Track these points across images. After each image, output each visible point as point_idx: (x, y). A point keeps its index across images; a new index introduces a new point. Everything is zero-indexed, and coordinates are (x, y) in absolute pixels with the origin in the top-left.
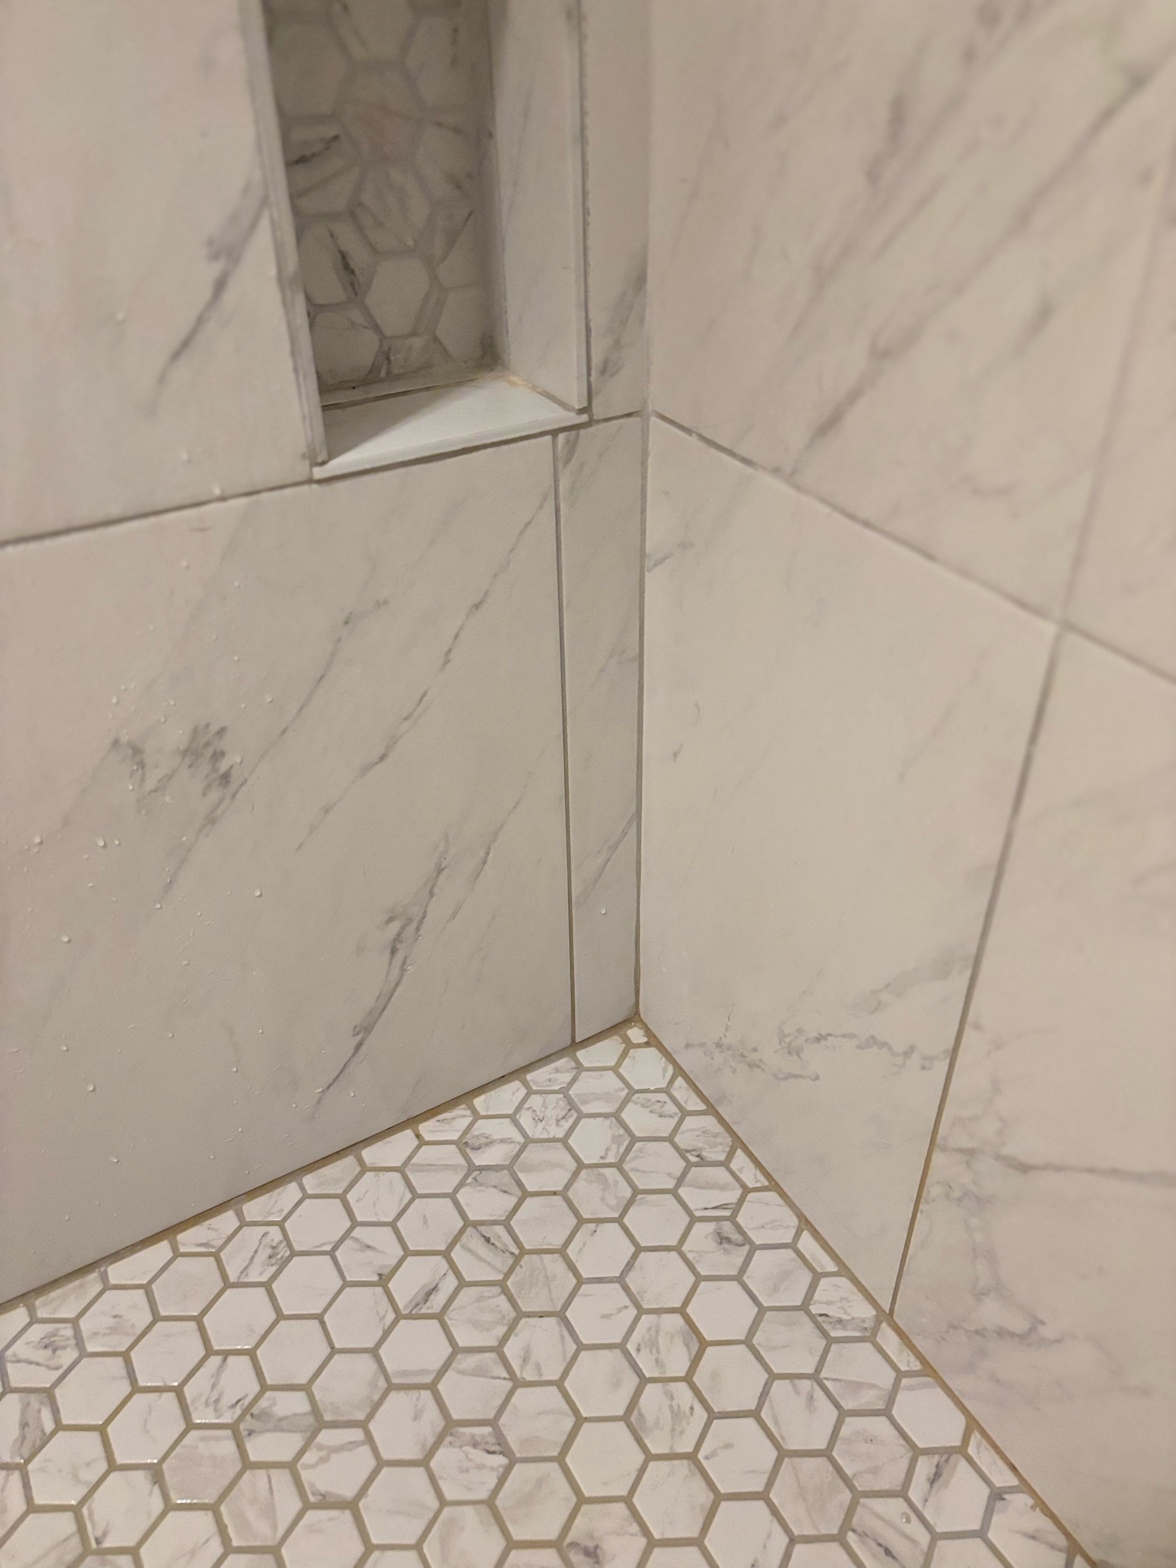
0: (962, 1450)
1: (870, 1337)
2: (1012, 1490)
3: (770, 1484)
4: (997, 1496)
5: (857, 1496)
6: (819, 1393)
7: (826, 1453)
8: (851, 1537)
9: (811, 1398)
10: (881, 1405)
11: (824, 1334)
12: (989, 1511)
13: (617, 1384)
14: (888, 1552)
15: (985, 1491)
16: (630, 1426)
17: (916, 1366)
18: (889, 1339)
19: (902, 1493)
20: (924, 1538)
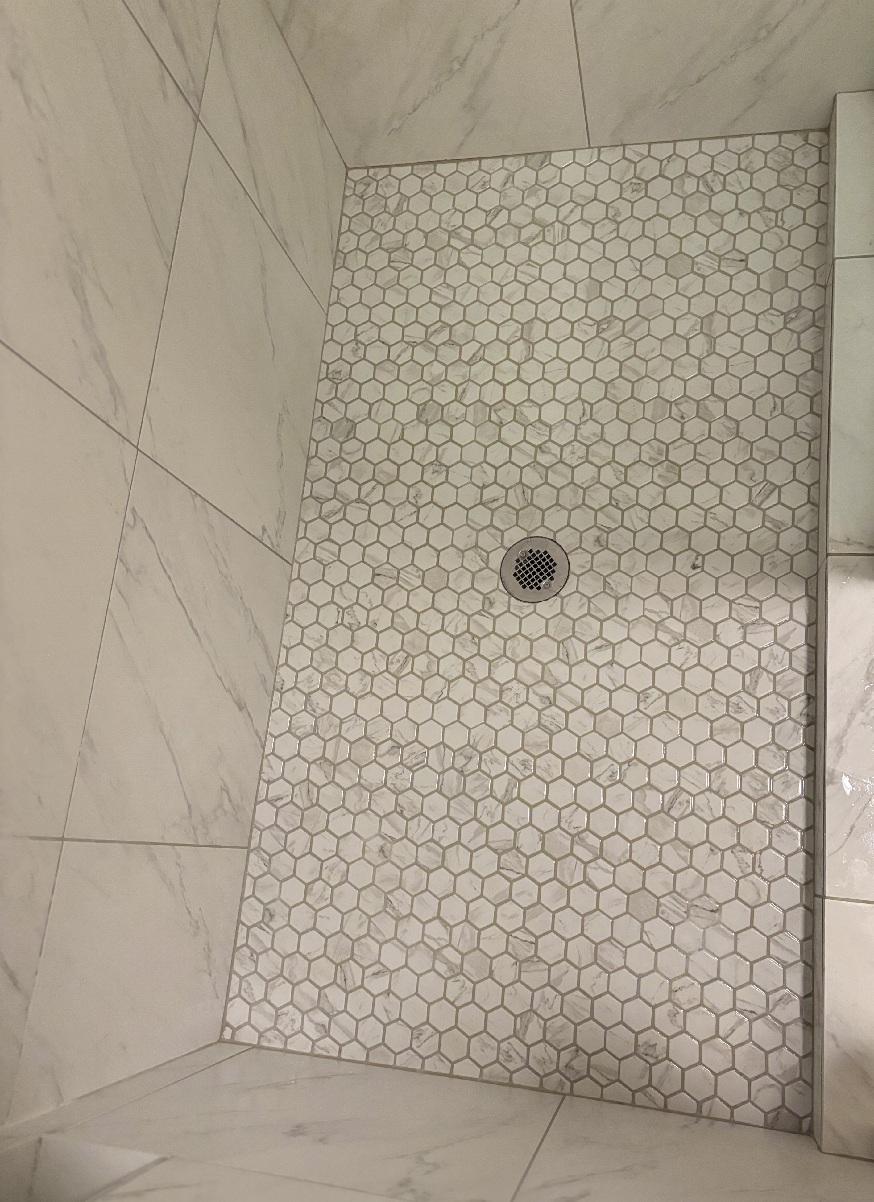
0: (266, 799)
1: (259, 848)
2: (264, 780)
3: (323, 831)
4: (269, 782)
5: (303, 811)
6: (288, 844)
7: (301, 827)
8: (314, 802)
9: (291, 845)
10: (275, 827)
11: (270, 860)
12: (275, 781)
13: (341, 893)
14: (309, 792)
15: (270, 786)
16: (347, 878)
17: (255, 830)
18: (254, 843)
19: (292, 802)
20: (297, 788)
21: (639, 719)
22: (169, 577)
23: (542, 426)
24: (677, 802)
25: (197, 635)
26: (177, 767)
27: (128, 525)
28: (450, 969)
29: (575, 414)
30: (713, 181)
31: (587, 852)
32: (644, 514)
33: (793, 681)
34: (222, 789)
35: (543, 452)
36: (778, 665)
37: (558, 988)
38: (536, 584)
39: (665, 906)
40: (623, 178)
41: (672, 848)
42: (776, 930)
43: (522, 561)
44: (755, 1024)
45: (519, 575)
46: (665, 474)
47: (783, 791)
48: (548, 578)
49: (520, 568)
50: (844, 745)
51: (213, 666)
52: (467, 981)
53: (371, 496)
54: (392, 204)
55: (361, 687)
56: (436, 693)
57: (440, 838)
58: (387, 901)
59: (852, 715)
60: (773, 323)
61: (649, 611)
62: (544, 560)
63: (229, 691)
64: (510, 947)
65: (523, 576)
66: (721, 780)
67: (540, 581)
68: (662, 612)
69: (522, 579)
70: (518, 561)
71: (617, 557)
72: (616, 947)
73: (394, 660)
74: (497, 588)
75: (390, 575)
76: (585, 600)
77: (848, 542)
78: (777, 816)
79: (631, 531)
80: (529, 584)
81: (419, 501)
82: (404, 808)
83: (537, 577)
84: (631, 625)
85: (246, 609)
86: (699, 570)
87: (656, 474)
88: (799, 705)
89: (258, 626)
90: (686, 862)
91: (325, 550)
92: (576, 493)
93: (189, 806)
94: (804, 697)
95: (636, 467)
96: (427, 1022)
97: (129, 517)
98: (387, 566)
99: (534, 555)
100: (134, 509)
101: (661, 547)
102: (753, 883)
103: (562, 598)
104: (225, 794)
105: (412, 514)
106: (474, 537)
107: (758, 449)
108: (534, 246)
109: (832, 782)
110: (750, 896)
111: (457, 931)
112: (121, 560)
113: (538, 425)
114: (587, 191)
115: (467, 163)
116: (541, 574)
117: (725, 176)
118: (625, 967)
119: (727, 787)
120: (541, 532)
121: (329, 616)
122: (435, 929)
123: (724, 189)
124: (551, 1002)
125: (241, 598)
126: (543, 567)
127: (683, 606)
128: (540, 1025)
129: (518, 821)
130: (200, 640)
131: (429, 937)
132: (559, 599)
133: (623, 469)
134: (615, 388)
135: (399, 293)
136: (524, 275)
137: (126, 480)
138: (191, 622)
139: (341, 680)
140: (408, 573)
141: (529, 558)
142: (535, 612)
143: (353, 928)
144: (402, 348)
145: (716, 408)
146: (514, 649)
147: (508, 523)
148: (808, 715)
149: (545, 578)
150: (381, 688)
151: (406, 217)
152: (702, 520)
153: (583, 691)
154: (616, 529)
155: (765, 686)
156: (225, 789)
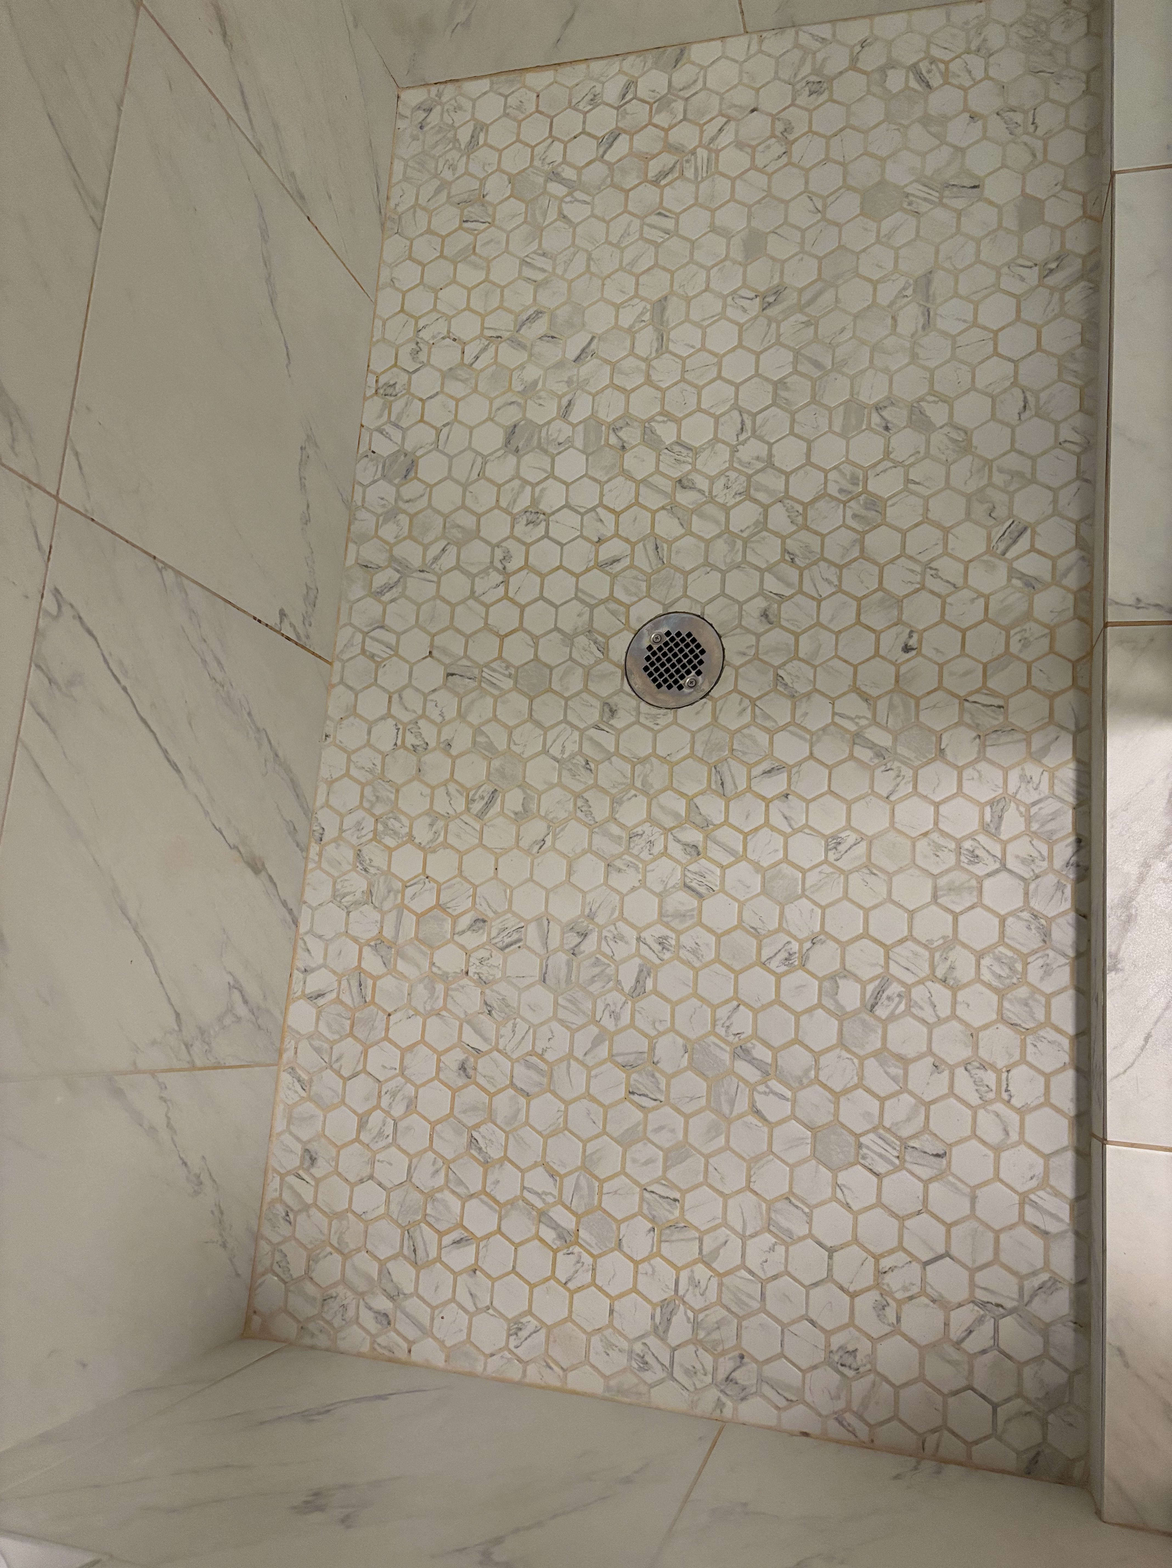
0: (303, 996)
4: (306, 973)
7: (351, 1034)
8: (369, 999)
9: (338, 1060)
12: (314, 970)
14: (360, 985)
15: (308, 977)
17: (287, 1040)
19: (338, 999)
20: (344, 980)
21: (828, 875)
22: (125, 689)
23: (683, 450)
24: (884, 996)
25: (178, 770)
26: (152, 961)
27: (48, 614)
28: (560, 1237)
29: (728, 432)
30: (929, 72)
31: (755, 1070)
32: (832, 574)
33: (1054, 817)
34: (231, 987)
35: (683, 487)
36: (1032, 790)
37: (714, 1265)
38: (676, 682)
39: (868, 1148)
40: (796, 75)
41: (877, 1064)
42: (1033, 1183)
43: (655, 648)
44: (1002, 1322)
45: (652, 669)
46: (864, 513)
47: (1042, 979)
48: (693, 673)
49: (653, 659)
50: (1133, 911)
51: (207, 814)
52: (584, 1254)
53: (439, 562)
54: (464, 135)
55: (430, 835)
56: (535, 842)
57: (544, 1050)
58: (473, 1141)
59: (1146, 865)
60: (1022, 279)
61: (841, 716)
62: (687, 646)
63: (235, 848)
64: (645, 1206)
65: (657, 670)
66: (949, 962)
67: (682, 677)
68: (860, 718)
69: (656, 675)
70: (650, 648)
71: (793, 638)
72: (797, 1207)
73: (477, 797)
74: (622, 690)
75: (469, 674)
76: (746, 702)
77: (1138, 604)
78: (1032, 1015)
79: (813, 598)
80: (665, 681)
81: (508, 565)
82: (493, 1008)
83: (678, 671)
84: (814, 738)
85: (258, 730)
86: (914, 653)
87: (849, 513)
88: (1065, 851)
89: (280, 754)
90: (897, 1083)
91: (377, 640)
92: (733, 545)
93: (178, 1015)
94: (1072, 839)
95: (821, 504)
96: (530, 1312)
97: (49, 603)
98: (465, 662)
99: (672, 639)
100: (57, 590)
101: (858, 622)
102: (998, 1115)
103: (715, 701)
104: (236, 993)
105: (498, 586)
106: (586, 617)
107: (1001, 471)
108: (666, 185)
109: (1115, 969)
110: (993, 1135)
111: (569, 1183)
112: (38, 667)
113: (677, 448)
114: (744, 97)
115: (568, 69)
116: (684, 666)
117: (947, 63)
118: (810, 1235)
119: (957, 974)
120: (683, 606)
121: (385, 735)
122: (539, 1180)
123: (946, 82)
124: (703, 1285)
125: (249, 714)
126: (686, 656)
127: (891, 707)
128: (688, 1319)
129: (654, 1023)
130: (182, 779)
131: (530, 1191)
132: (710, 703)
133: (800, 509)
134: (787, 389)
135: (475, 266)
136: (653, 231)
137: (40, 547)
138: (165, 752)
139: (403, 826)
140: (494, 670)
141: (666, 644)
142: (675, 722)
143: (424, 1178)
144: (482, 346)
145: (937, 414)
146: (646, 776)
147: (635, 594)
148: (1078, 866)
149: (688, 672)
150: (458, 836)
151: (483, 153)
152: (918, 578)
153: (746, 835)
154: (792, 596)
155: (1013, 823)
156: (236, 986)
